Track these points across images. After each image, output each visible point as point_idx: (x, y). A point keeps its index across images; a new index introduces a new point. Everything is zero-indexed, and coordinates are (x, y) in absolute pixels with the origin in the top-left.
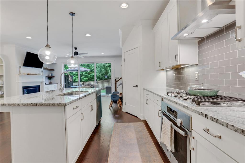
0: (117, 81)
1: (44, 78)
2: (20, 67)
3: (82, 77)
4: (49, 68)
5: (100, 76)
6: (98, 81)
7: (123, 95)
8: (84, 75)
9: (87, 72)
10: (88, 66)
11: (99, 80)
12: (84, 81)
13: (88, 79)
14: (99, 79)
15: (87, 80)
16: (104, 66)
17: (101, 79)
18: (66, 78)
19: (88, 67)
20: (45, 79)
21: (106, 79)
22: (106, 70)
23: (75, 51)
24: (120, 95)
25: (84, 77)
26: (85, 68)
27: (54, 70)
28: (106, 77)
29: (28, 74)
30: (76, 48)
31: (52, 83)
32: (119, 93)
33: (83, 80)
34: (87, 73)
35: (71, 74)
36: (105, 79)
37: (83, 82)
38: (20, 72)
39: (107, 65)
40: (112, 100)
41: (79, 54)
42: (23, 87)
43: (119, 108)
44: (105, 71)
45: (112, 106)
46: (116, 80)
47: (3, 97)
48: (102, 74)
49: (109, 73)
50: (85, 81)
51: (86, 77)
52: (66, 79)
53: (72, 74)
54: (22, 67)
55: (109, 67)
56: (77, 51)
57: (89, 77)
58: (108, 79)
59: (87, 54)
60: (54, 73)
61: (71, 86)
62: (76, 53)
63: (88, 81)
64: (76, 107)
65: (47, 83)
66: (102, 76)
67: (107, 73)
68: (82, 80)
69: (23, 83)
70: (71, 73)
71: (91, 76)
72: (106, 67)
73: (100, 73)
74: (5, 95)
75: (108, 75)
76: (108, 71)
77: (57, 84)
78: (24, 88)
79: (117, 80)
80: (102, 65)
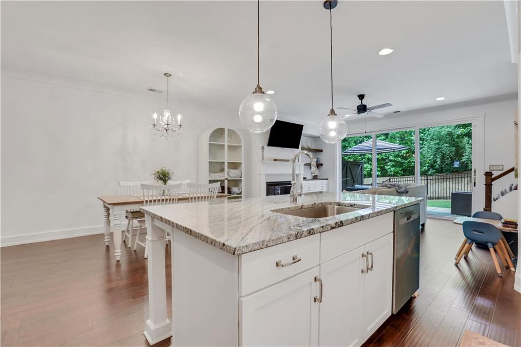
0: (493, 177)
1: (302, 167)
2: (263, 148)
3: (387, 166)
4: (312, 148)
5: (435, 162)
6: (431, 175)
7: (518, 229)
8: (391, 161)
9: (398, 154)
10: (401, 138)
11: (434, 173)
12: (391, 176)
13: (404, 170)
14: (433, 169)
15: (399, 174)
16: (450, 134)
17: (440, 171)
18: (348, 167)
19: (402, 141)
20: (304, 168)
21: (456, 171)
22: (456, 144)
23: (360, 103)
24: (504, 226)
25: (393, 166)
26: (394, 143)
27: (321, 151)
28: (456, 166)
29: (275, 160)
30: (361, 97)
31: (318, 178)
32: (500, 218)
33: (391, 172)
34: (400, 157)
35: (362, 160)
36: (452, 172)
37: (388, 178)
38: (263, 156)
39: (461, 131)
40: (468, 238)
41: (370, 109)
42: (267, 182)
43: (499, 271)
44: (454, 149)
45: (465, 258)
46: (488, 175)
47: (241, 197)
48: (443, 158)
49: (467, 154)
50: (394, 176)
51: (397, 164)
52: (348, 170)
53: (365, 158)
54: (266, 147)
55: (466, 138)
56: (363, 103)
57: (405, 165)
58: (465, 170)
59: (388, 105)
60: (323, 158)
61: (356, 185)
62: (362, 109)
63: (403, 175)
64: (294, 259)
65: (309, 177)
66: (442, 162)
67: (459, 153)
68: (388, 173)
69: (267, 175)
70: (362, 156)
71: (409, 162)
72: (458, 137)
73: (435, 154)
74: (243, 195)
75: (464, 159)
76: (464, 148)
77: (327, 179)
78: (269, 185)
79: (495, 174)
80: (444, 132)
